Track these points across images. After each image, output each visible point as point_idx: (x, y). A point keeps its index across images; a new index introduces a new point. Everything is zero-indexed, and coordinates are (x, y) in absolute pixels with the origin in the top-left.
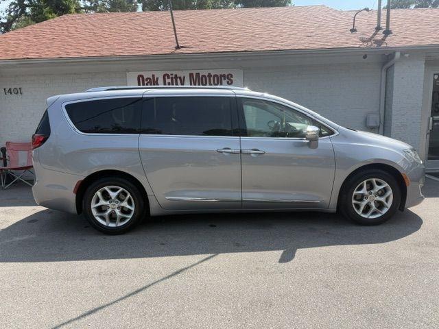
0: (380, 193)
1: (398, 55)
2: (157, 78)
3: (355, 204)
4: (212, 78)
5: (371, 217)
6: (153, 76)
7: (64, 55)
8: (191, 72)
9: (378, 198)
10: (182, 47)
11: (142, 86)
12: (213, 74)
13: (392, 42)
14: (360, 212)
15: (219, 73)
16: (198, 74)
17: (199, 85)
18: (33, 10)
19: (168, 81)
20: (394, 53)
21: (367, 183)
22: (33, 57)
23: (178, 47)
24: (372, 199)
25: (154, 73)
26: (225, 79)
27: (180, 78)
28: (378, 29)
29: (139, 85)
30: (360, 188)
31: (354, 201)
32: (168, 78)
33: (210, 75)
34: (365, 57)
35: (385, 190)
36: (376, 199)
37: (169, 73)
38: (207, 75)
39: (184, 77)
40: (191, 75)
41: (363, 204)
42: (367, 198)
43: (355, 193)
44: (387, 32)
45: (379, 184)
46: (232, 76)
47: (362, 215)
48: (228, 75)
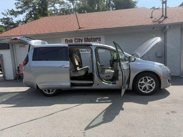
0: (150, 83)
1: (168, 27)
2: (72, 40)
3: (140, 87)
5: (146, 92)
7: (39, 33)
8: (85, 37)
9: (149, 85)
10: (81, 28)
11: (67, 43)
13: (166, 22)
14: (141, 90)
15: (95, 37)
16: (87, 38)
17: (88, 42)
18: (34, 16)
19: (76, 41)
20: (166, 26)
21: (144, 78)
22: (29, 34)
23: (80, 28)
24: (147, 85)
25: (71, 38)
26: (98, 39)
27: (81, 39)
28: (162, 16)
29: (66, 43)
30: (141, 81)
31: (139, 86)
32: (76, 40)
33: (92, 38)
34: (154, 28)
35: (152, 81)
36: (148, 85)
37: (77, 38)
38: (91, 38)
39: (82, 39)
40: (85, 38)
41: (143, 87)
42: (144, 84)
43: (139, 82)
44: (166, 17)
45: (149, 79)
46: (100, 38)
47: (143, 91)
48: (99, 38)
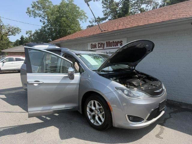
4: (114, 43)
6: (95, 44)
10: (105, 31)
11: (92, 49)
12: (114, 42)
15: (117, 41)
16: (109, 42)
17: (109, 47)
19: (99, 46)
23: (102, 31)
25: (95, 43)
26: (119, 43)
27: (103, 44)
33: (113, 42)
37: (100, 42)
38: (112, 42)
40: (107, 42)
46: (122, 42)
48: (120, 41)
